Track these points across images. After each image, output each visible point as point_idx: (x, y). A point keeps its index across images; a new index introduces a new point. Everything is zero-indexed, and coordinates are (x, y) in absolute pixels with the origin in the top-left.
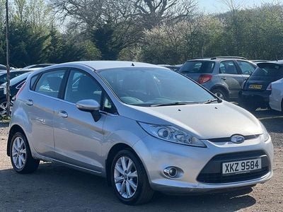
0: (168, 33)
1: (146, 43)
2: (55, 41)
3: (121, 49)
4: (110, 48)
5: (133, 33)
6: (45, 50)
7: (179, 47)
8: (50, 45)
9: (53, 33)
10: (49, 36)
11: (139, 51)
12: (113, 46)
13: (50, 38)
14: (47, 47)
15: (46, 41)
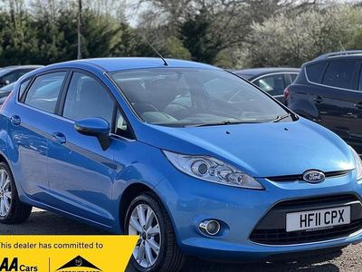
0: (288, 29)
1: (254, 43)
2: (126, 37)
3: (219, 50)
4: (204, 49)
5: (236, 27)
6: (113, 49)
7: (301, 50)
8: (120, 43)
9: (124, 26)
10: (118, 30)
11: (245, 53)
12: (209, 45)
13: (121, 33)
14: (115, 46)
15: (115, 38)
